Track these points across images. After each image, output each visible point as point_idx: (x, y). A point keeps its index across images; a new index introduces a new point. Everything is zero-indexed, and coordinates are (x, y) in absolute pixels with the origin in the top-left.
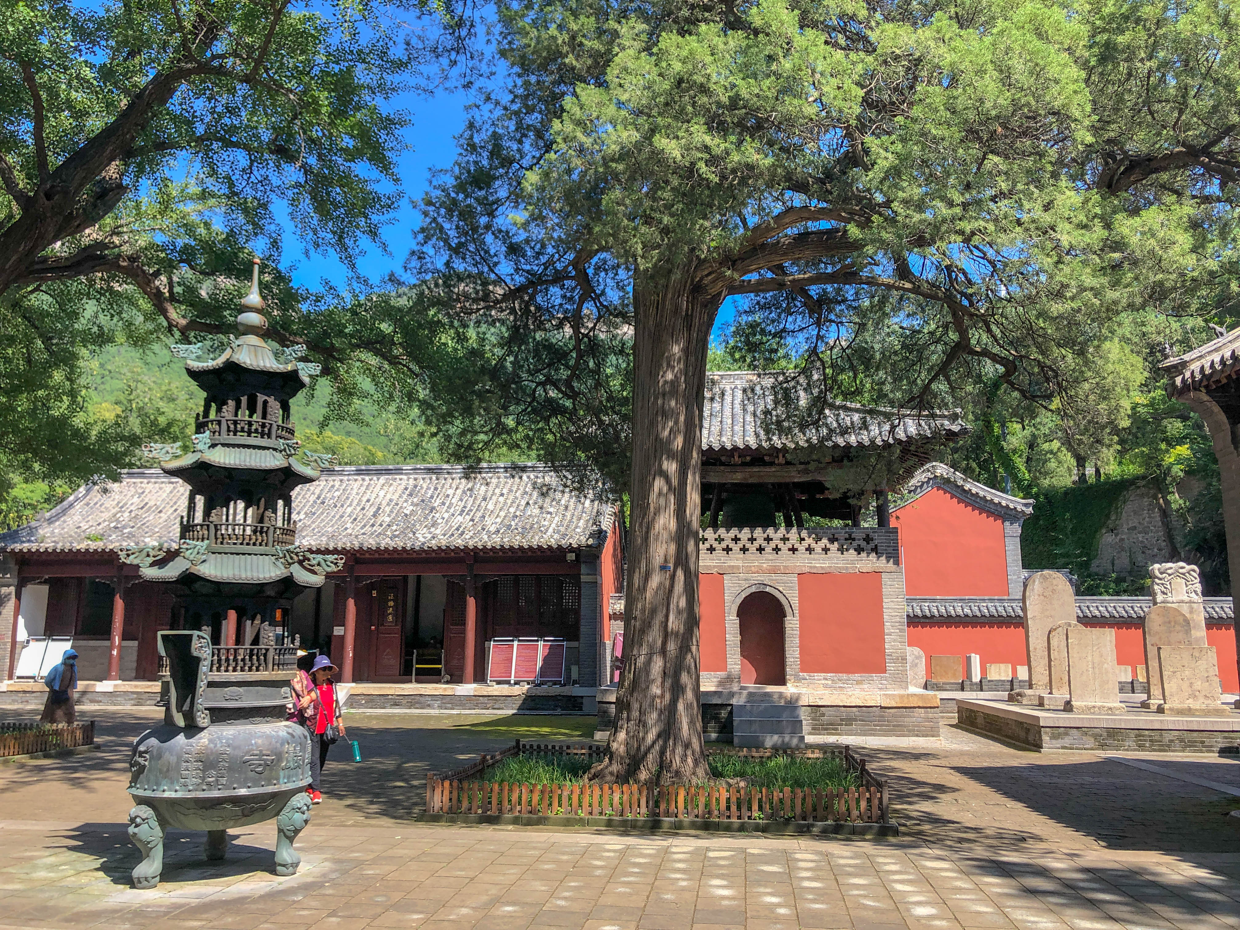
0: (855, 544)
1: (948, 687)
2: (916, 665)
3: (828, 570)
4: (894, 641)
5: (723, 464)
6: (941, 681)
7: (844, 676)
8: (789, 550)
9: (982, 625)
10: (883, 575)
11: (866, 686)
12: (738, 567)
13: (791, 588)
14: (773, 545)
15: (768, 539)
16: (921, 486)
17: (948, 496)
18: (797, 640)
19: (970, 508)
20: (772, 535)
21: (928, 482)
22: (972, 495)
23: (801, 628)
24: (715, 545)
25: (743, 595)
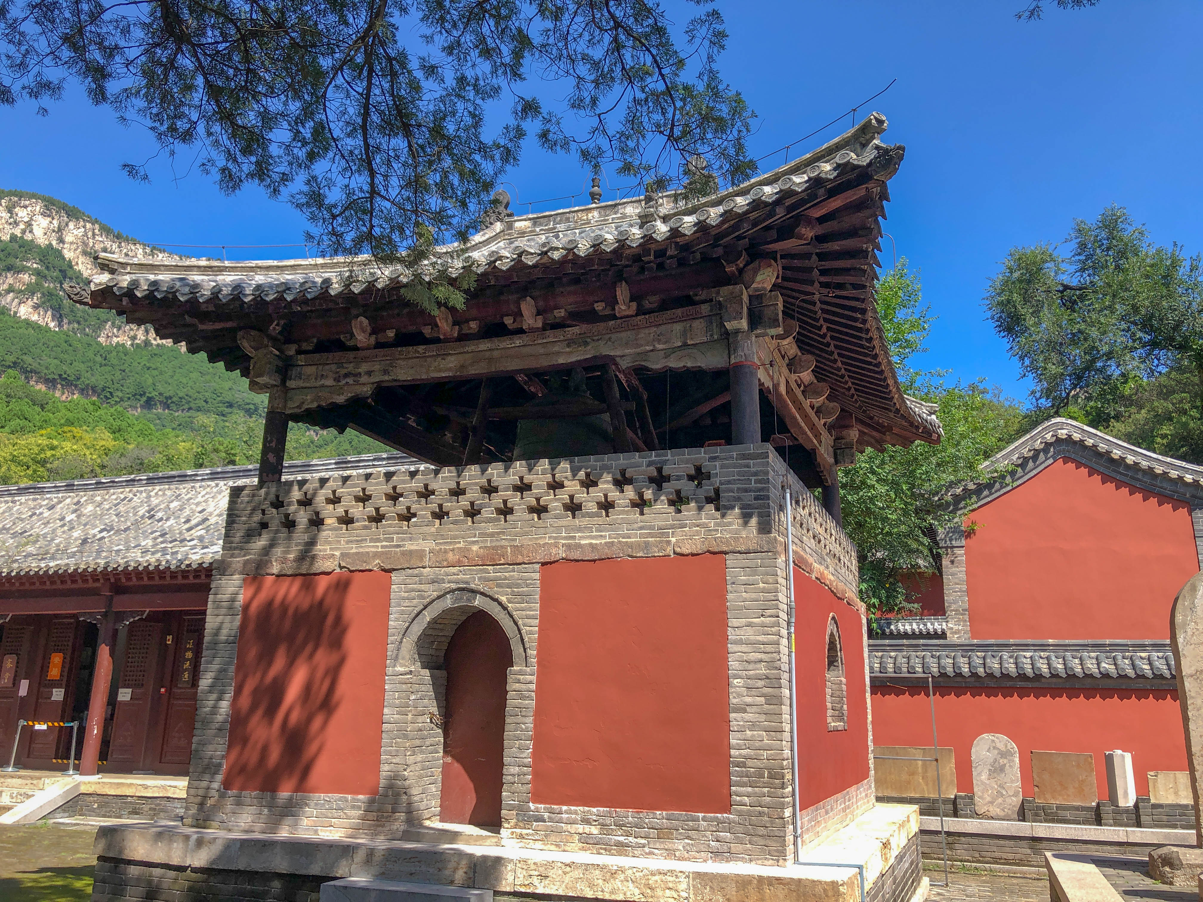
0: (669, 487)
1: (1068, 814)
2: (1002, 769)
3: (607, 552)
4: (753, 726)
5: (426, 341)
6: (1055, 801)
7: (630, 815)
8: (532, 510)
9: (1142, 694)
10: (731, 560)
11: (679, 845)
12: (420, 554)
13: (523, 597)
14: (497, 500)
15: (490, 490)
16: (1035, 458)
17: (1084, 471)
18: (529, 722)
19: (1125, 491)
20: (497, 481)
21: (1046, 450)
22: (1128, 467)
23: (539, 691)
24: (386, 508)
25: (427, 616)
